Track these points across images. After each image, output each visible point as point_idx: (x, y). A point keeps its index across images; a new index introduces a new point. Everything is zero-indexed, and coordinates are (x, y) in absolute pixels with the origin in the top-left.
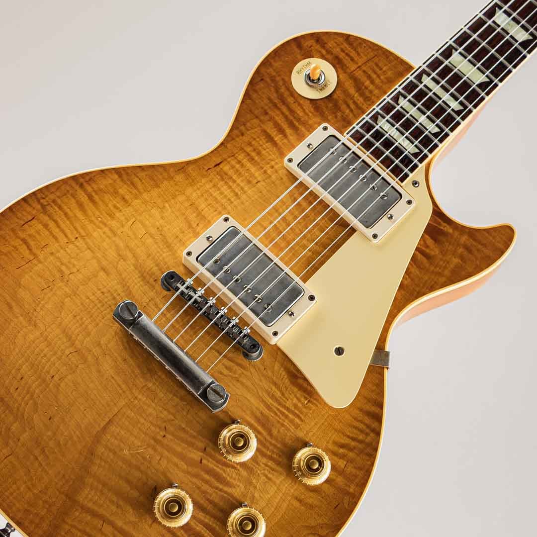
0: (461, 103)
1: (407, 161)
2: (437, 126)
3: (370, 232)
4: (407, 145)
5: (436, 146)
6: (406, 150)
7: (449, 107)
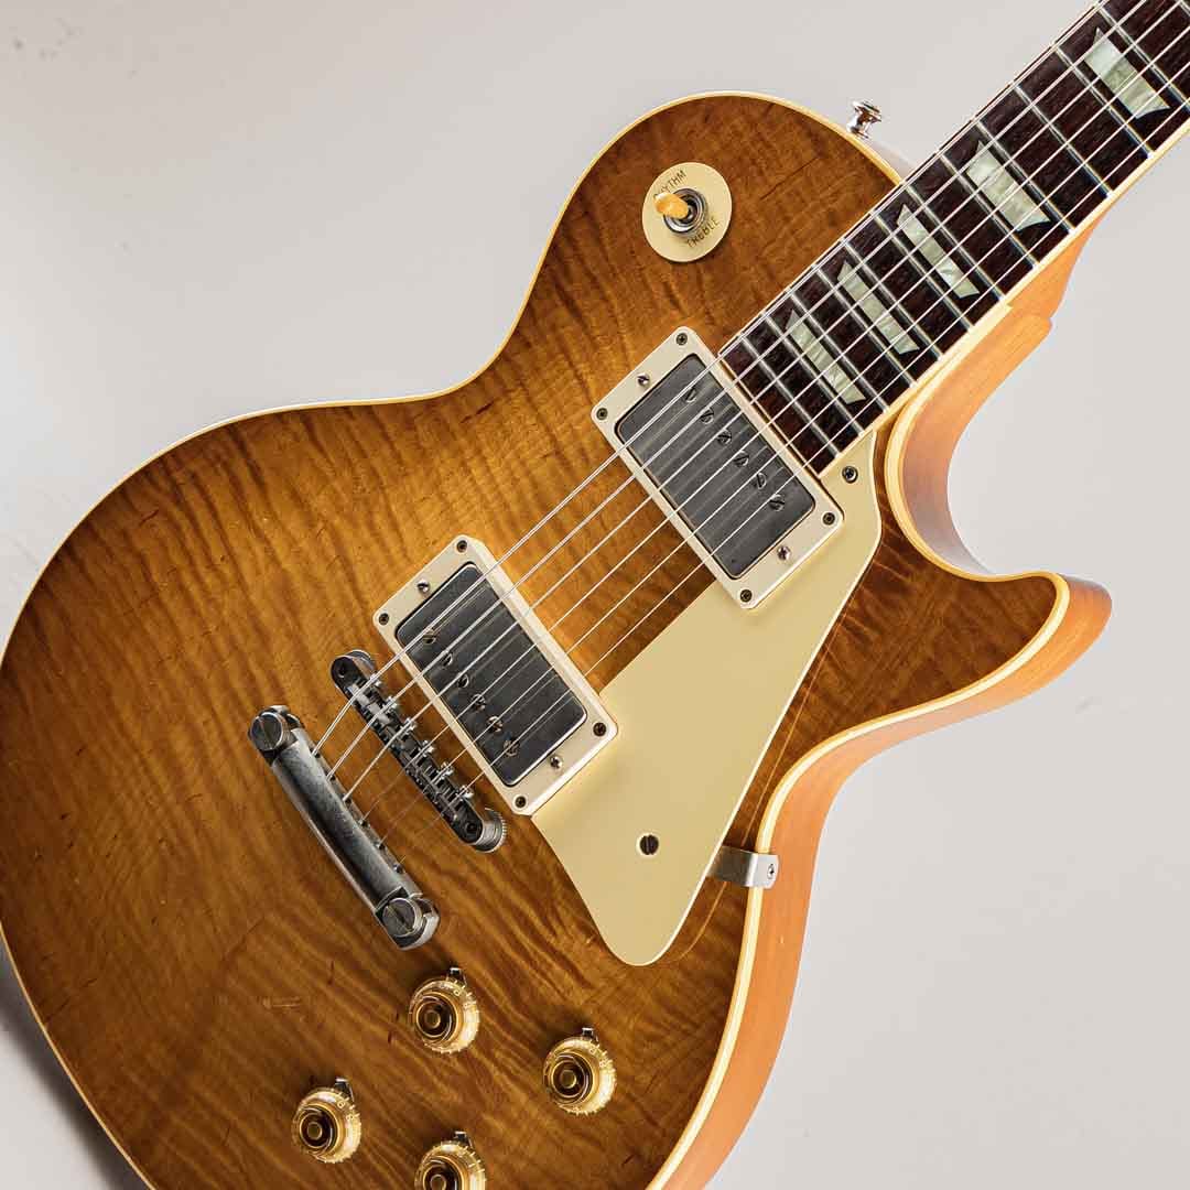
0: (974, 279)
1: (832, 421)
2: (913, 335)
3: (735, 587)
4: (840, 384)
5: (902, 386)
6: (836, 394)
7: (945, 286)
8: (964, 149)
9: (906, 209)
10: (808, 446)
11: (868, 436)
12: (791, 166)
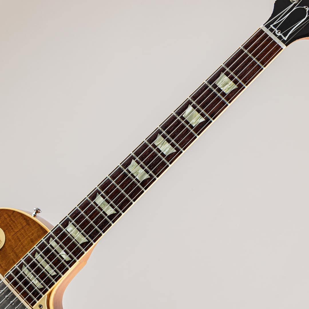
0: (70, 256)
1: (36, 294)
2: (55, 271)
4: (37, 284)
5: (53, 284)
6: (36, 286)
7: (63, 259)
8: (65, 224)
9: (51, 239)
10: (29, 300)
11: (45, 297)
12: (20, 227)
